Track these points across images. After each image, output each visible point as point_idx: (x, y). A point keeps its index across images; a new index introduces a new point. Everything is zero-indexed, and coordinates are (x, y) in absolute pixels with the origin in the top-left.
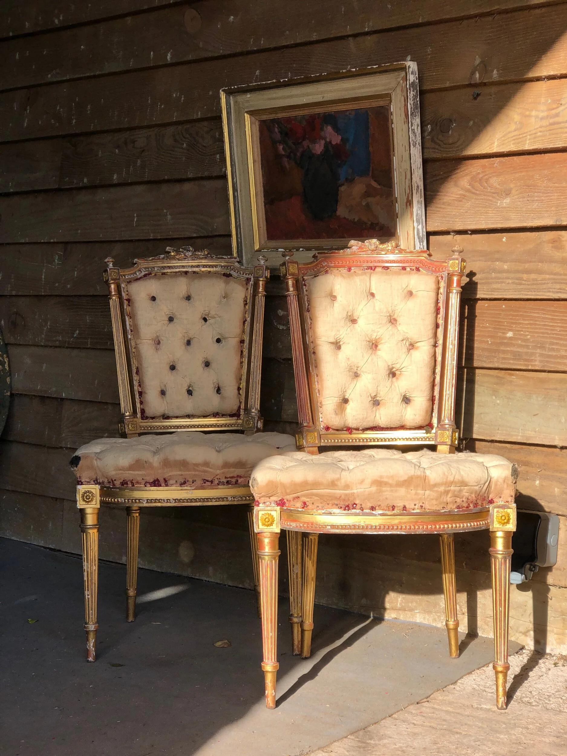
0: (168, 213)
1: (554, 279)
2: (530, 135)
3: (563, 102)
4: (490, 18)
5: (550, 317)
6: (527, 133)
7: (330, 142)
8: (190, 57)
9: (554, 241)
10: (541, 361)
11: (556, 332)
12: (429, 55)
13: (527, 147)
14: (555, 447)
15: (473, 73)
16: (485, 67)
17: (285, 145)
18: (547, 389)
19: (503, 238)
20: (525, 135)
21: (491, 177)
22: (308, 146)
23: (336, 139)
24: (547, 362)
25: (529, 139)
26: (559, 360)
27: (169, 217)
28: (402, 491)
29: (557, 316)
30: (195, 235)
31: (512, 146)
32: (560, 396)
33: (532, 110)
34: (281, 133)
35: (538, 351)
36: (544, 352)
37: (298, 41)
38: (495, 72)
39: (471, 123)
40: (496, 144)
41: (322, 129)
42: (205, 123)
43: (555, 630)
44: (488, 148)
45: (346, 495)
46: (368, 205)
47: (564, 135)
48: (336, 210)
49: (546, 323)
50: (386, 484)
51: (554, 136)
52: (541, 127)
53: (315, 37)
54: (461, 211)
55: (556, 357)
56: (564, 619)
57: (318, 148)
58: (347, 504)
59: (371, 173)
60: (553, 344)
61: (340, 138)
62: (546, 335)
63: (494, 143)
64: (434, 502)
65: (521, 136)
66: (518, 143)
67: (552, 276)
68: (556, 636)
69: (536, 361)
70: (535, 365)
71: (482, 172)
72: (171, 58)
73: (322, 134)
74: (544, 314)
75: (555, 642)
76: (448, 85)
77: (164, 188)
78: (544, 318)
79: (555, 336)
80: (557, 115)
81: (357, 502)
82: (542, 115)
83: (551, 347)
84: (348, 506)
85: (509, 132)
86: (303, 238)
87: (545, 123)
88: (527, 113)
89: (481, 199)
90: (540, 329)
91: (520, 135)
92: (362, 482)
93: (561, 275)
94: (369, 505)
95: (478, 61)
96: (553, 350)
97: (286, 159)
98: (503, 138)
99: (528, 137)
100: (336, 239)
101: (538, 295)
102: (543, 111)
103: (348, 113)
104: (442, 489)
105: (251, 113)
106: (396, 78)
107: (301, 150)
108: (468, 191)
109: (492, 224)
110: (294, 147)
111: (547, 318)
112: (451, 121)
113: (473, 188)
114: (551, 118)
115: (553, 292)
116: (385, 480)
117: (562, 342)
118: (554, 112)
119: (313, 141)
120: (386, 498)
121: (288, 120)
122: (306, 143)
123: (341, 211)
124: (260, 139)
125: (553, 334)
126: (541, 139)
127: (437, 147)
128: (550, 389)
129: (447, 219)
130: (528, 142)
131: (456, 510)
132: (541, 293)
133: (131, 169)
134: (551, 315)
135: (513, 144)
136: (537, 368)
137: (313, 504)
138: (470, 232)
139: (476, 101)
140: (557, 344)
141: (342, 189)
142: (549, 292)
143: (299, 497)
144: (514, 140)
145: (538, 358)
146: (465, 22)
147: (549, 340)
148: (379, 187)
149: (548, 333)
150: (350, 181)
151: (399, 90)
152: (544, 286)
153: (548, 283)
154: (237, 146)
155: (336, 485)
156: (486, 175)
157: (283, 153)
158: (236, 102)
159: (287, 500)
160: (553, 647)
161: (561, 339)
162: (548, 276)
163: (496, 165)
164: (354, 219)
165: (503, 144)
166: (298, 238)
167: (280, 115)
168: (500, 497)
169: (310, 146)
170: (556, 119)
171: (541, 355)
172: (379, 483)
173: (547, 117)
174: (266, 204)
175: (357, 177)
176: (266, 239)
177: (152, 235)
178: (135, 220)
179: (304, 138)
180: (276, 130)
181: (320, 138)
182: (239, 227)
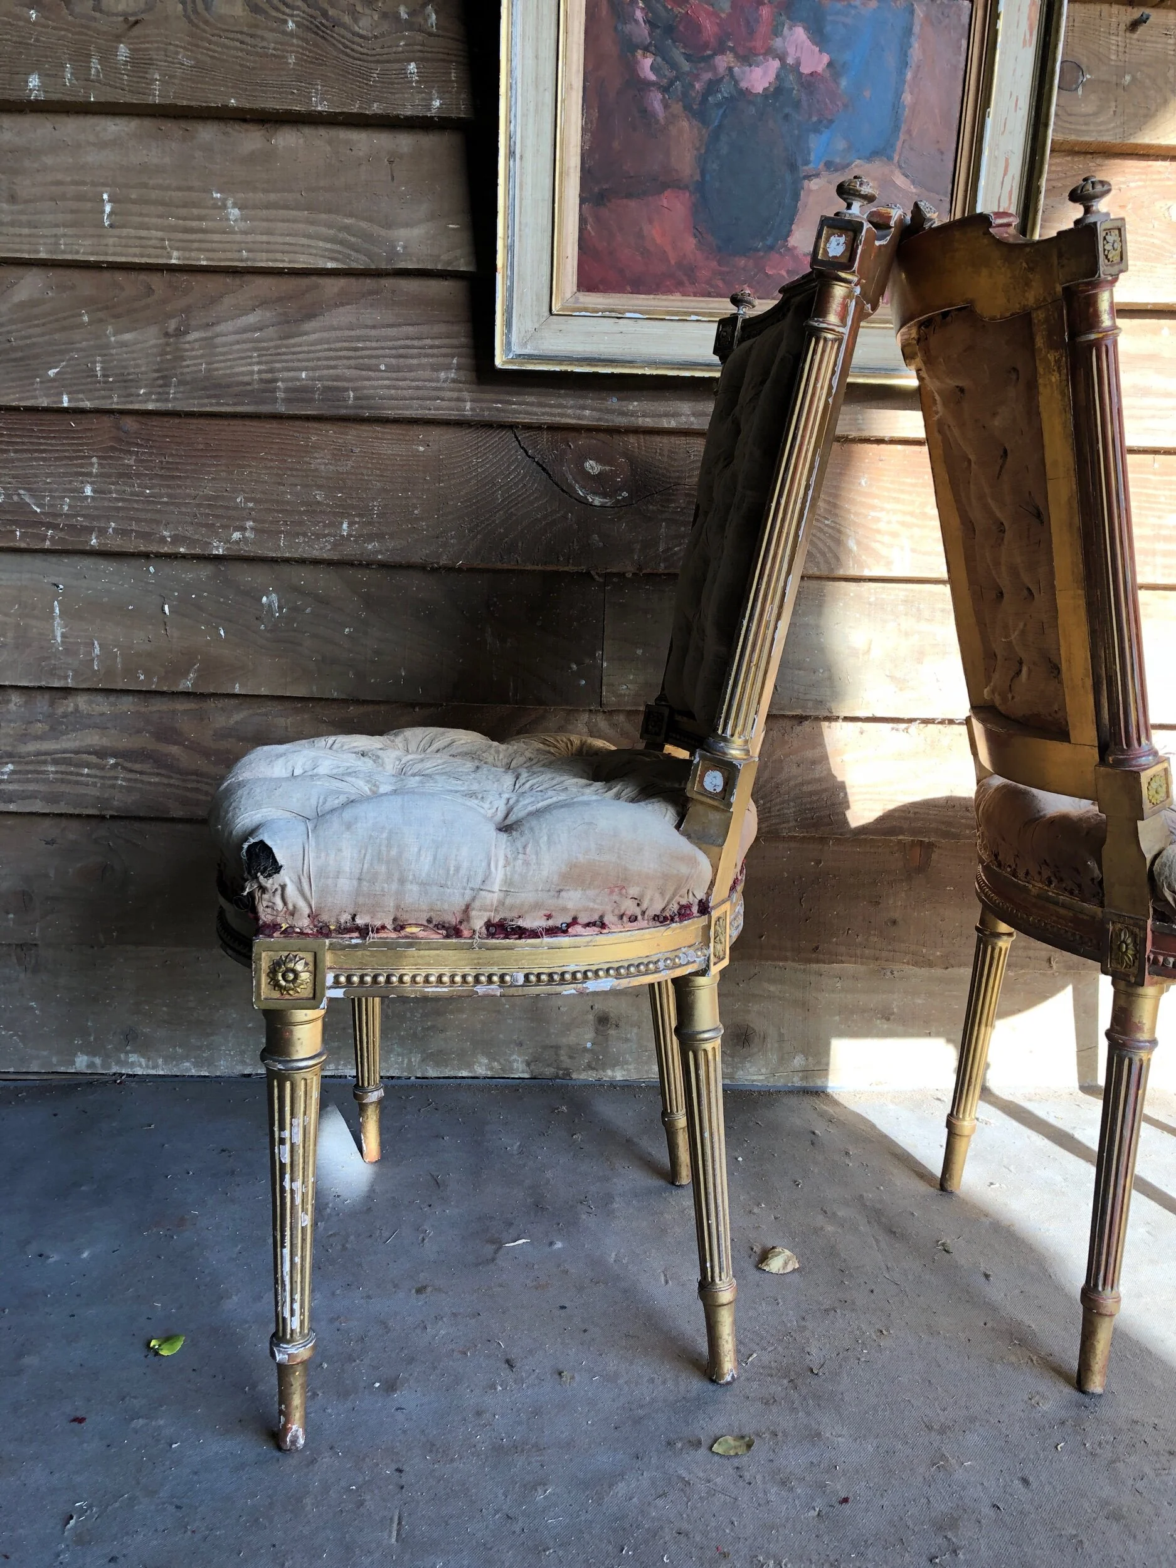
0: (229, 204)
7: (796, 68)
17: (659, 59)
22: (730, 69)
23: (814, 61)
27: (235, 212)
34: (649, 22)
39: (1127, 78)
41: (776, 32)
48: (789, 233)
57: (760, 78)
59: (896, 157)
61: (826, 59)
73: (777, 43)
97: (660, 96)
103: (858, 3)
107: (707, 76)
110: (686, 66)
112: (1078, 67)
119: (747, 58)
122: (723, 62)
123: (801, 238)
124: (587, 32)
133: (96, 66)
141: (813, 184)
148: (914, 190)
150: (837, 168)
154: (523, 35)
157: (653, 77)
169: (736, 69)
174: (582, 200)
175: (858, 162)
176: (575, 289)
177: (175, 254)
178: (108, 208)
179: (721, 50)
180: (639, 15)
181: (770, 52)
182: (510, 249)
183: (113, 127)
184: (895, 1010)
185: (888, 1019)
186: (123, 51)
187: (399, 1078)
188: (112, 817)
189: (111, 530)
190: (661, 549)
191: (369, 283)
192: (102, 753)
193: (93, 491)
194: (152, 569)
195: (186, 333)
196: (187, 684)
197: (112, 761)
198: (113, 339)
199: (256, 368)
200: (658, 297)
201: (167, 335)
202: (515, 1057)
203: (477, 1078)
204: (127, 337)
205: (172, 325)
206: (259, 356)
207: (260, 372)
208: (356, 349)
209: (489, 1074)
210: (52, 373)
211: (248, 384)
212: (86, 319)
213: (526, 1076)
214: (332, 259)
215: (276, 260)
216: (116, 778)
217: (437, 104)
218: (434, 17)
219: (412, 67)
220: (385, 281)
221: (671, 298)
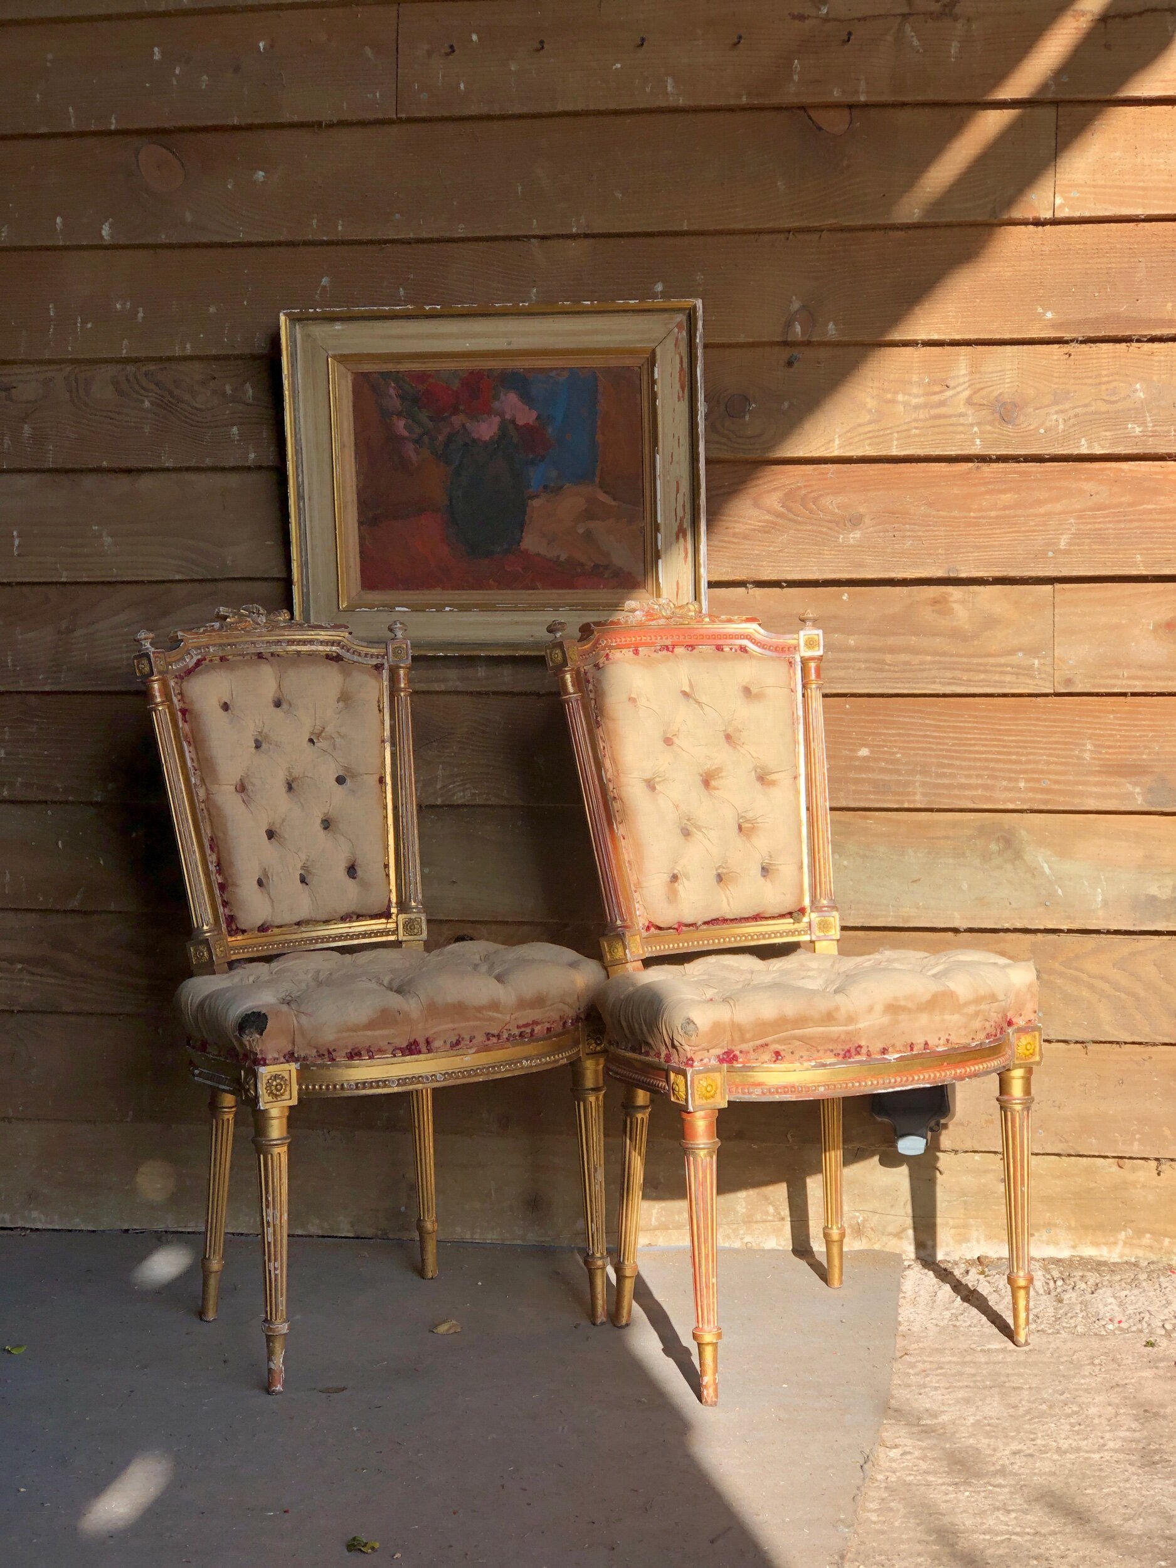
0: (104, 534)
1: (940, 662)
2: (898, 432)
3: (951, 384)
4: (815, 236)
5: (932, 722)
6: (891, 428)
7: (513, 422)
8: (163, 238)
9: (935, 602)
10: (924, 795)
11: (946, 747)
12: (699, 285)
13: (895, 452)
14: (956, 931)
15: (789, 325)
16: (811, 315)
17: (409, 421)
18: (933, 838)
19: (843, 594)
20: (888, 432)
21: (821, 495)
22: (463, 425)
23: (526, 416)
24: (935, 794)
25: (898, 439)
26: (956, 792)
27: (108, 540)
28: (924, 1019)
29: (945, 721)
30: (177, 577)
31: (867, 447)
32: (954, 849)
33: (896, 393)
34: (399, 396)
35: (918, 777)
36: (928, 779)
37: (424, 235)
38: (831, 326)
39: (786, 404)
40: (837, 442)
41: (495, 397)
42: (197, 366)
43: (951, 1222)
44: (823, 448)
45: (848, 1033)
46: (588, 534)
47: (959, 437)
48: (521, 540)
49: (928, 733)
50: (904, 1009)
51: (940, 437)
52: (916, 420)
53: (461, 231)
54: (771, 549)
55: (950, 787)
56: (965, 1202)
57: (486, 429)
58: (847, 1047)
59: (597, 480)
60: (943, 766)
61: (534, 414)
62: (928, 752)
63: (833, 441)
64: (963, 1032)
65: (882, 433)
66: (878, 444)
67: (937, 658)
68: (953, 1231)
69: (915, 794)
70: (914, 801)
71: (805, 486)
72: (112, 236)
73: (496, 405)
74: (921, 718)
75: (951, 1242)
76: (742, 339)
77: (89, 482)
78: (921, 725)
79: (944, 753)
80: (943, 403)
81: (863, 1043)
82: (915, 401)
83: (939, 771)
84: (849, 1051)
85: (860, 425)
86: (444, 588)
87: (922, 414)
88: (889, 396)
89: (806, 530)
90: (918, 742)
91: (879, 430)
92: (871, 1009)
93: (952, 655)
94: (880, 1046)
95: (796, 305)
96: (944, 775)
97: (412, 446)
98: (849, 434)
99: (896, 435)
100: (519, 591)
101: (915, 688)
102: (916, 396)
103: (554, 373)
104: (972, 1009)
105: (342, 359)
106: (666, 324)
107: (446, 431)
108: (780, 515)
109: (833, 572)
110: (430, 425)
111: (927, 725)
112: (746, 399)
113: (789, 510)
114: (932, 407)
115: (940, 683)
116: (902, 1003)
117: (958, 763)
118: (936, 398)
119: (475, 417)
120: (903, 1033)
121: (422, 377)
122: (457, 420)
123: (531, 542)
124: (354, 406)
125: (942, 750)
126: (917, 439)
127: (724, 440)
128: (938, 838)
129: (745, 562)
130: (895, 443)
131: (987, 1041)
132: (920, 685)
134: (934, 719)
135: (870, 445)
136: (919, 806)
137: (792, 1053)
138: (785, 585)
139: (792, 370)
140: (949, 766)
141: (536, 503)
142: (934, 683)
143: (767, 1045)
144: (870, 438)
145: (919, 790)
146: (766, 238)
147: (934, 760)
148: (613, 503)
149: (931, 749)
150: (553, 490)
151: (670, 343)
152: (925, 674)
153: (930, 669)
154: (305, 416)
155: (835, 1019)
156: (812, 492)
157: (406, 434)
158: (307, 337)
159: (741, 1052)
160: (948, 1250)
161: (957, 758)
162: (929, 658)
163: (830, 475)
164: (558, 557)
165: (850, 444)
166: (431, 587)
167: (404, 367)
168: (1021, 1015)
169: (468, 425)
170: (942, 410)
171: (924, 784)
172: (893, 1009)
173: (925, 406)
174: (361, 523)
175: (568, 485)
176: (359, 589)
177: (65, 574)
178: (17, 542)
179: (455, 411)
180: (392, 392)
181: (491, 412)
182: (304, 565)
183: (21, 481)
184: (662, 1180)
185: (656, 1188)
186: (27, 430)
189: (18, 784)
190: (438, 787)
191: (209, 587)
192: (12, 960)
194: (49, 812)
195: (74, 630)
196: (75, 904)
198: (20, 637)
199: (125, 655)
200: (424, 591)
201: (59, 632)
202: (341, 1219)
204: (31, 635)
205: (64, 625)
206: (127, 646)
209: (321, 1233)
211: (119, 668)
214: (178, 572)
215: (137, 575)
216: (22, 980)
217: (252, 456)
218: (251, 391)
219: (235, 429)
220: (221, 585)
221: (434, 592)
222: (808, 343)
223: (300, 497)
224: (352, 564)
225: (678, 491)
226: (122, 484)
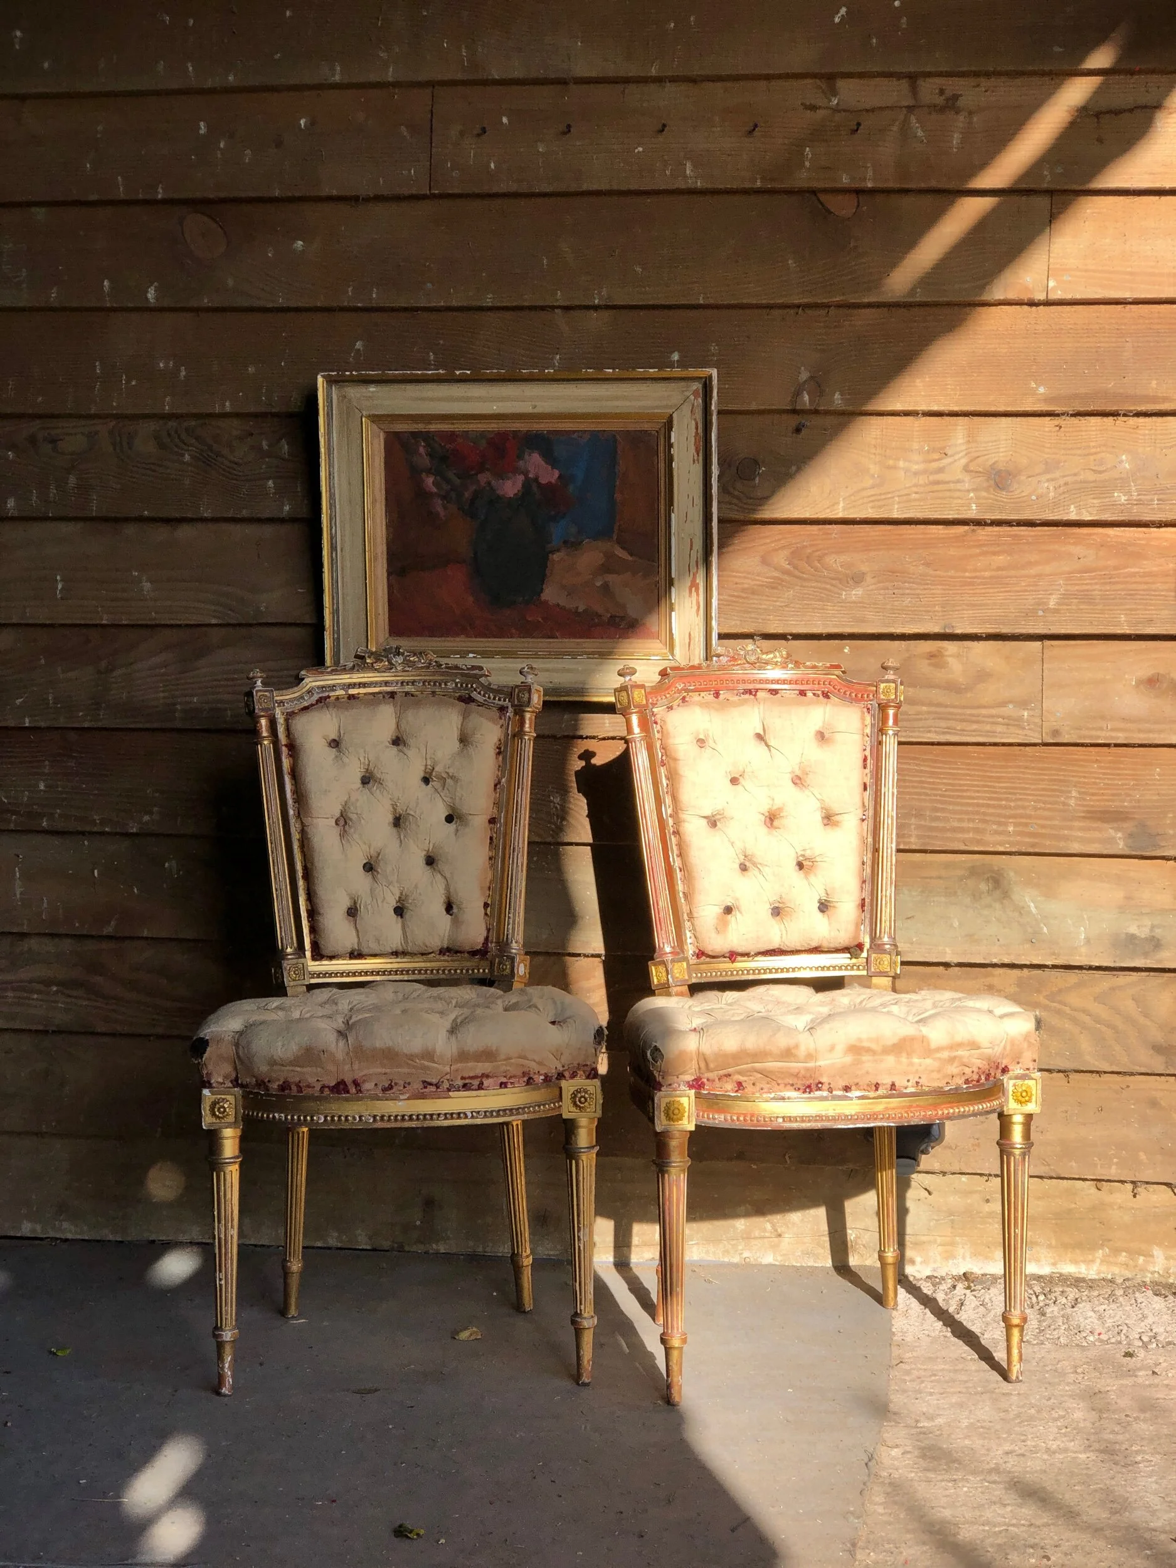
0: (144, 579)
1: (936, 713)
2: (899, 496)
3: (949, 452)
4: (823, 312)
5: (928, 769)
6: (893, 492)
7: (536, 480)
8: (205, 302)
9: (931, 656)
10: (918, 837)
11: (940, 792)
12: (713, 355)
13: (896, 515)
14: (947, 965)
15: (798, 394)
16: (818, 384)
17: (438, 478)
18: (927, 878)
19: (844, 648)
20: (890, 496)
21: (826, 554)
22: (489, 483)
23: (549, 475)
24: (929, 837)
25: (899, 503)
26: (949, 835)
27: (147, 585)
28: (890, 1061)
29: (939, 768)
30: (214, 621)
31: (870, 510)
32: (946, 888)
33: (898, 459)
34: (429, 455)
35: (913, 820)
36: (923, 823)
37: (454, 303)
38: (837, 396)
39: (794, 469)
40: (841, 505)
41: (520, 457)
42: (235, 422)
43: (939, 1240)
44: (828, 511)
45: (807, 1069)
46: (606, 586)
47: (956, 501)
48: (542, 590)
49: (923, 779)
50: (868, 1050)
51: (939, 501)
52: (916, 485)
53: (489, 301)
54: (778, 604)
55: (944, 830)
56: (952, 1221)
57: (511, 488)
58: (808, 1083)
59: (615, 537)
60: (936, 810)
61: (556, 473)
62: (923, 797)
63: (838, 503)
65: (883, 497)
66: (880, 507)
67: (933, 709)
68: (940, 1248)
69: (910, 836)
70: (910, 843)
71: (811, 546)
72: (157, 299)
73: (521, 464)
74: (917, 765)
75: (938, 1258)
76: (754, 407)
77: (130, 530)
78: (917, 771)
79: (938, 798)
80: (941, 470)
81: (824, 1080)
82: (915, 467)
83: (934, 814)
84: (809, 1087)
85: (864, 489)
86: (468, 636)
87: (922, 480)
88: (891, 462)
89: (811, 587)
90: (913, 787)
91: (881, 494)
92: (832, 1048)
93: (946, 706)
94: (842, 1083)
95: (804, 376)
96: (937, 819)
97: (440, 502)
98: (853, 497)
99: (897, 499)
100: (540, 639)
101: (912, 737)
102: (917, 463)
103: (575, 436)
105: (375, 419)
106: (683, 391)
107: (473, 488)
108: (786, 572)
109: (835, 626)
110: (457, 481)
111: (921, 771)
112: (756, 463)
113: (795, 568)
114: (931, 473)
115: (936, 732)
116: (866, 1044)
117: (951, 807)
118: (935, 465)
119: (501, 475)
120: (868, 1073)
121: (452, 436)
122: (483, 478)
123: (550, 594)
124: (386, 463)
125: (936, 795)
126: (917, 503)
127: (735, 501)
128: (931, 878)
129: (753, 616)
130: (896, 506)
132: (916, 734)
133: (53, 491)
134: (928, 766)
135: (872, 508)
136: (914, 847)
137: (754, 1084)
138: (790, 637)
139: (800, 436)
140: (943, 810)
141: (556, 557)
142: (930, 732)
143: (729, 1075)
144: (872, 501)
145: (914, 833)
146: (776, 313)
147: (928, 804)
148: (630, 558)
149: (927, 795)
150: (572, 545)
151: (686, 410)
152: (921, 724)
153: (926, 719)
154: (339, 471)
156: (817, 551)
157: (434, 490)
158: (343, 398)
159: (708, 1080)
160: (936, 1266)
161: (950, 803)
162: (924, 708)
163: (834, 535)
164: (577, 608)
165: (854, 507)
166: (457, 635)
167: (434, 427)
169: (493, 483)
170: (940, 477)
171: (918, 827)
172: (856, 1049)
173: (925, 472)
174: (389, 574)
175: (587, 540)
176: (387, 635)
177: (105, 617)
178: (60, 586)
179: (482, 469)
180: (422, 450)
181: (516, 471)
182: (335, 612)
183: (66, 528)
186: (72, 480)
187: (269, 1247)
188: (53, 1032)
189: (57, 816)
191: (243, 631)
192: (48, 983)
193: (45, 786)
194: (86, 843)
195: (113, 670)
196: (109, 930)
197: (55, 989)
198: (61, 676)
199: (162, 695)
200: (448, 639)
201: (99, 672)
202: (359, 1232)
203: (329, 1248)
204: (71, 675)
205: (103, 664)
206: (164, 686)
207: (164, 698)
208: (233, 680)
209: (339, 1245)
210: (18, 701)
211: (157, 707)
212: (43, 662)
213: (369, 1248)
214: (214, 617)
215: (176, 619)
216: (57, 1002)
217: (287, 508)
218: (286, 447)
219: (270, 483)
220: (253, 630)
221: (458, 639)
222: (816, 412)
223: (333, 548)
224: (380, 611)
225: (691, 549)
226: (161, 533)
